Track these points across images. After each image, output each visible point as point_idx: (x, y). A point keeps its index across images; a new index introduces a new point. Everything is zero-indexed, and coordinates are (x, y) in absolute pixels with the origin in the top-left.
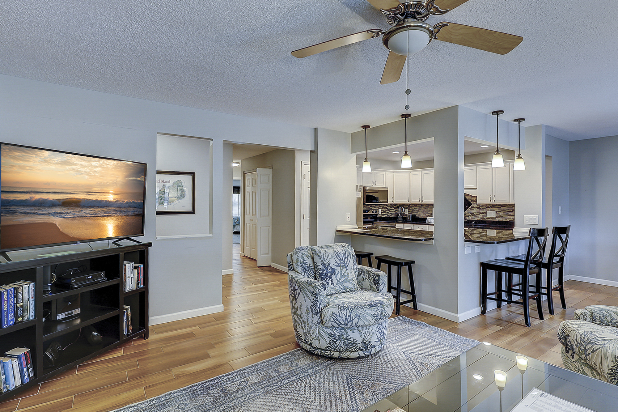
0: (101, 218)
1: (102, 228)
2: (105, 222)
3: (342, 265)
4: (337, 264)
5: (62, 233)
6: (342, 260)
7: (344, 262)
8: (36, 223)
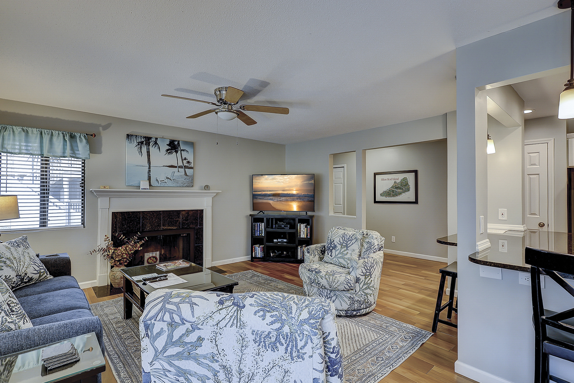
0: (290, 202)
1: (291, 206)
2: (292, 204)
3: (344, 244)
4: (339, 243)
5: (272, 207)
6: (346, 241)
7: (347, 243)
8: (264, 202)
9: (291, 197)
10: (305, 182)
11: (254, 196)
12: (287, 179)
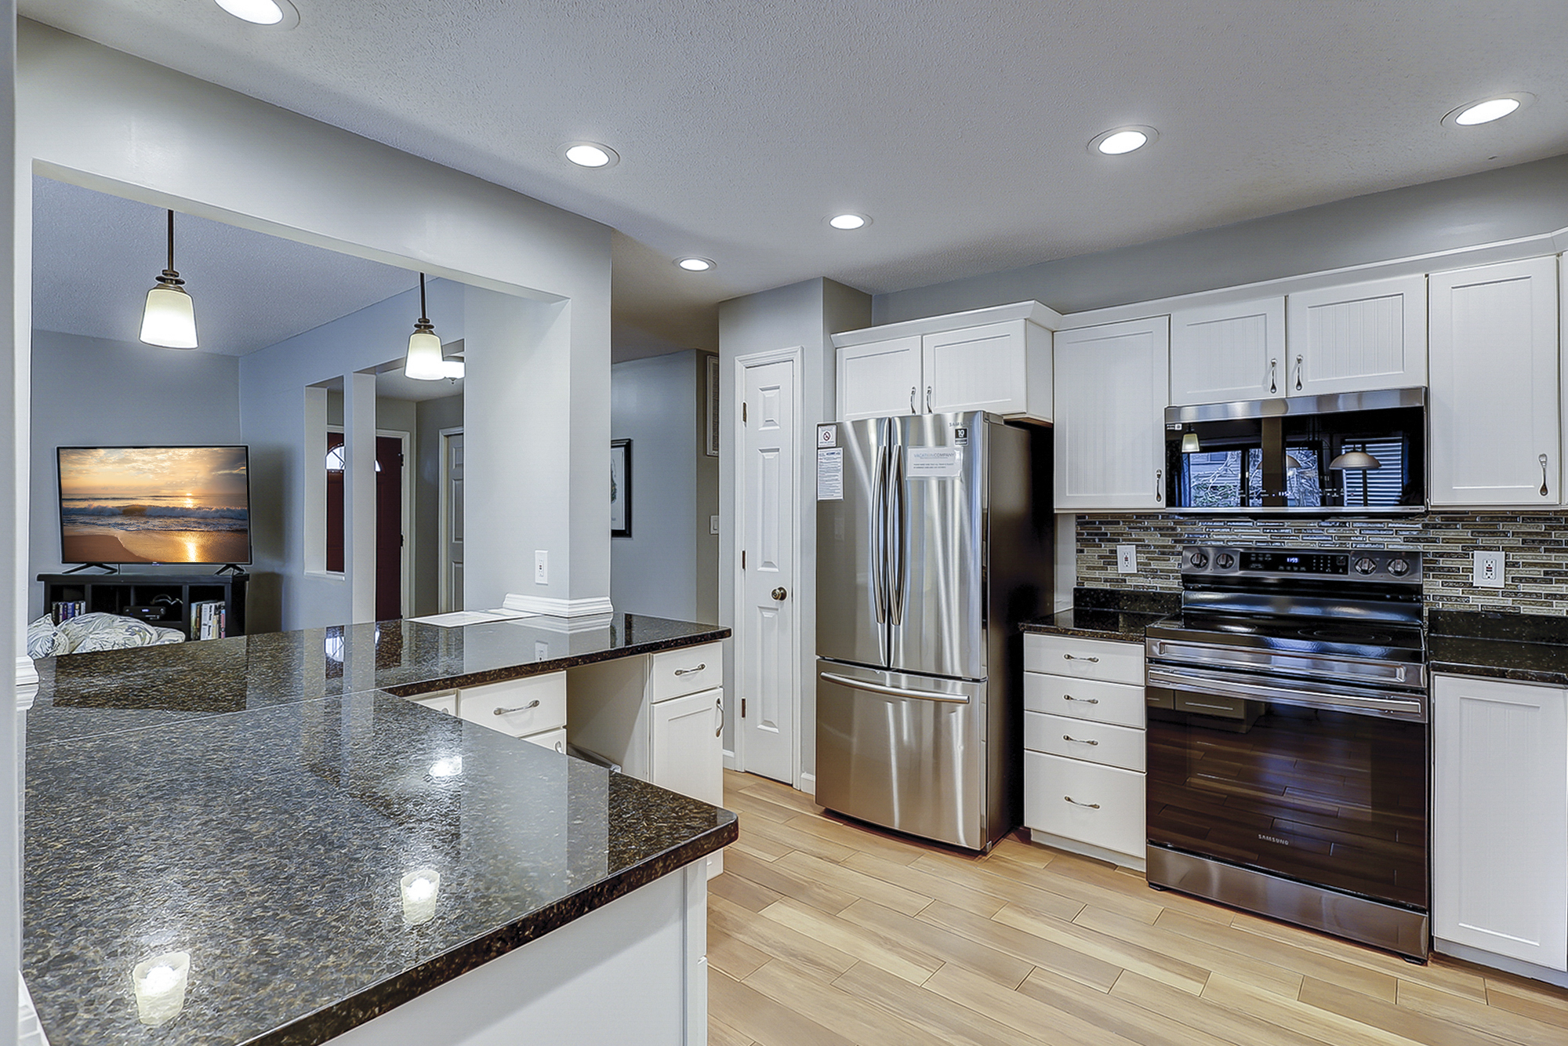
0: (176, 533)
1: (178, 547)
2: (183, 539)
5: (125, 550)
8: (96, 535)
9: (178, 517)
10: (220, 472)
11: (67, 516)
12: (165, 461)
